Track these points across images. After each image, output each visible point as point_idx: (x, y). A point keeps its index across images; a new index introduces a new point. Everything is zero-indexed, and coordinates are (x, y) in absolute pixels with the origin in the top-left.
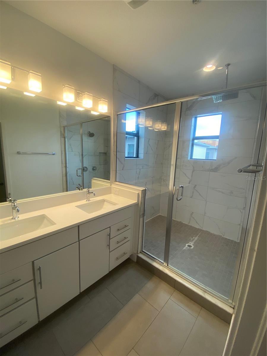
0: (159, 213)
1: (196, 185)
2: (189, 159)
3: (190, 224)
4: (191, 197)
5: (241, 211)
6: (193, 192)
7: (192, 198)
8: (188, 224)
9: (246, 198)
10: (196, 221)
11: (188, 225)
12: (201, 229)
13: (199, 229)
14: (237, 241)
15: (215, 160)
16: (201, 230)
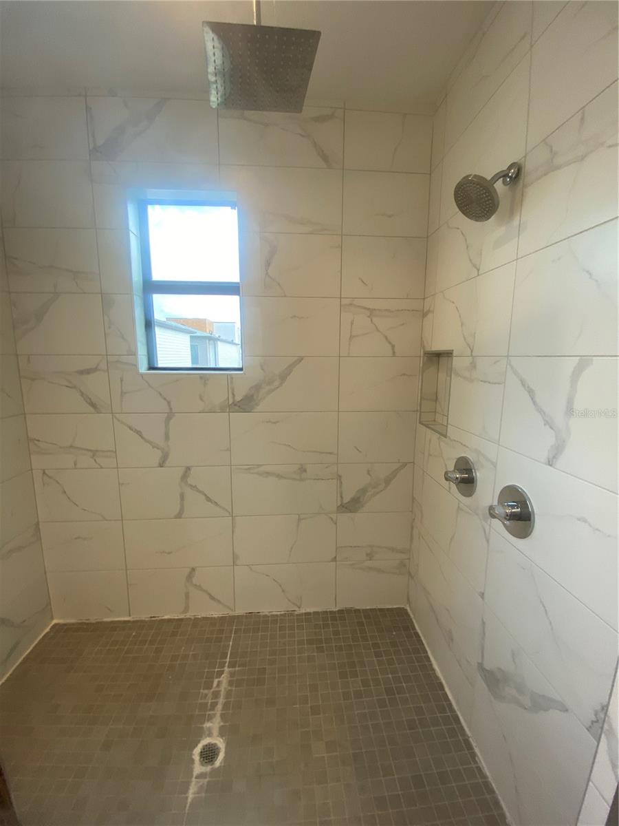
0: (52, 618)
1: (188, 469)
2: (143, 368)
3: (188, 615)
4: (179, 515)
5: (332, 519)
6: (182, 496)
7: (180, 518)
8: (182, 616)
9: (340, 477)
10: (210, 595)
11: (181, 620)
12: (232, 613)
13: (222, 619)
14: (334, 610)
15: (241, 369)
16: (233, 619)
